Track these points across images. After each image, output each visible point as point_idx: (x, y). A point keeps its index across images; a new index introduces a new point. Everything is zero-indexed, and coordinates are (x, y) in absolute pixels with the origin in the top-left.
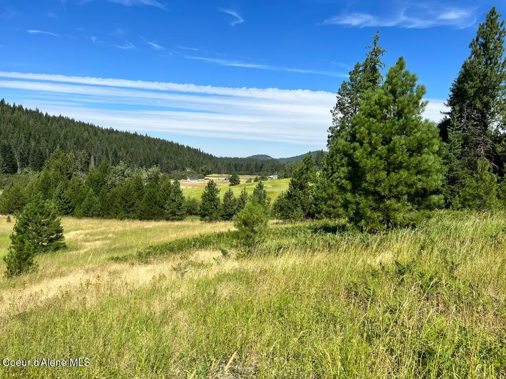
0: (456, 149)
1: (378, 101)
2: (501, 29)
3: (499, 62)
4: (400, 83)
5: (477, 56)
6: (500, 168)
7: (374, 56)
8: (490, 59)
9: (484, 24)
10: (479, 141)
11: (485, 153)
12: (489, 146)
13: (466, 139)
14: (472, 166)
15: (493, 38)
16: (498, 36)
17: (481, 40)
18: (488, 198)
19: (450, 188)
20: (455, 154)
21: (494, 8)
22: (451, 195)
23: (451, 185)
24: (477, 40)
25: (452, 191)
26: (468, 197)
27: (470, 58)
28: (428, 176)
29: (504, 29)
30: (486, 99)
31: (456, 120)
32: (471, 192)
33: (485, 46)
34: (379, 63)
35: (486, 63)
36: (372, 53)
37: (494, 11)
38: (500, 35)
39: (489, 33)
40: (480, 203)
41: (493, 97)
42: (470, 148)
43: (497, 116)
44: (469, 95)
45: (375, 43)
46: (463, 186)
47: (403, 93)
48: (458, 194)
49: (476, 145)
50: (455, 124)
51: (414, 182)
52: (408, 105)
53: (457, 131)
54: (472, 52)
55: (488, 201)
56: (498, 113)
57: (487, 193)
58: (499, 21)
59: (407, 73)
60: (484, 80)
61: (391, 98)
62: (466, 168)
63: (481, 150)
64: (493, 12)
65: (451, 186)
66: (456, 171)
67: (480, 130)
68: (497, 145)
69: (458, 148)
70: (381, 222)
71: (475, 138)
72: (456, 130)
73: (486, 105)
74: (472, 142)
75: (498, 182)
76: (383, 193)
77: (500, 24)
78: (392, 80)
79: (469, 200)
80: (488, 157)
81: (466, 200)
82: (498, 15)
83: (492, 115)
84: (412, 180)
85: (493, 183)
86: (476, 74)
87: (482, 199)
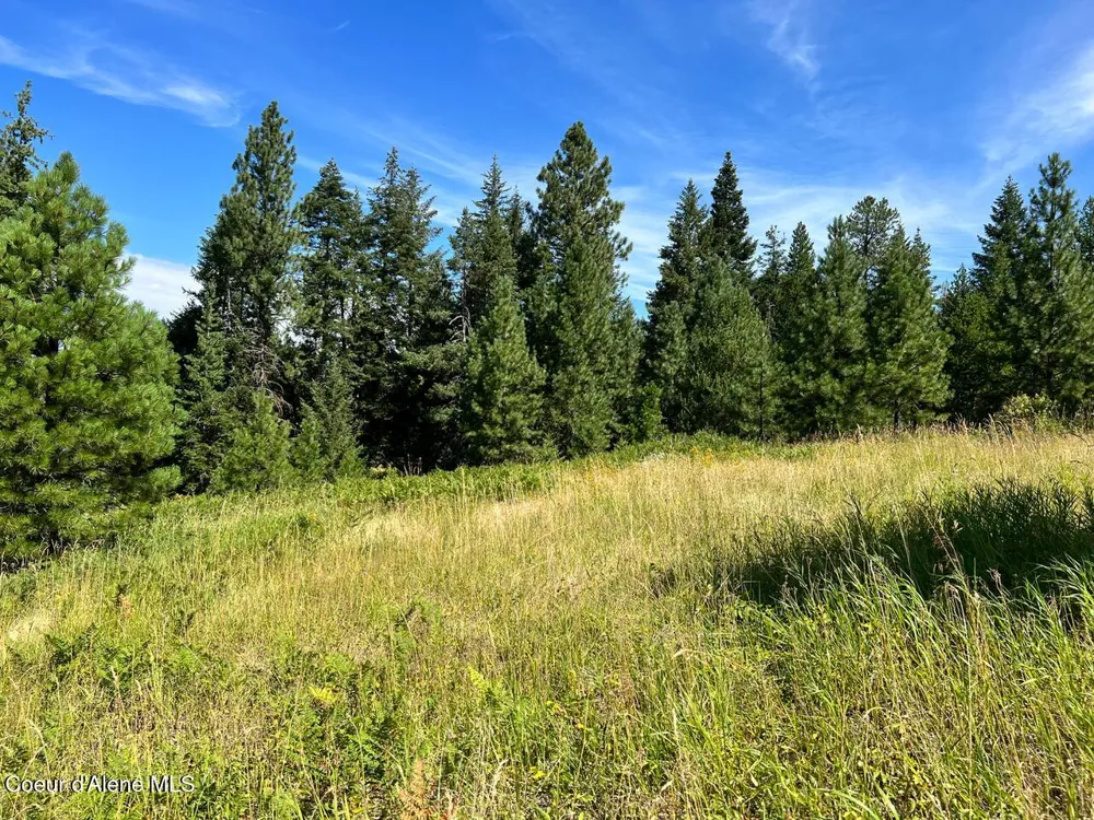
0: (214, 369)
1: (14, 246)
2: (289, 148)
3: (286, 209)
4: (66, 211)
5: (248, 189)
6: (295, 407)
7: (18, 139)
8: (271, 199)
9: (257, 129)
10: (256, 355)
11: (269, 379)
12: (273, 367)
13: (231, 350)
14: (244, 404)
15: (275, 161)
16: (283, 158)
17: (253, 158)
18: (274, 467)
19: (206, 449)
20: (210, 380)
21: (274, 104)
22: (207, 463)
23: (207, 442)
24: (247, 157)
25: (209, 455)
26: (237, 467)
27: (235, 189)
28: (143, 430)
29: (293, 148)
30: (266, 275)
31: (212, 309)
32: (243, 456)
33: (261, 171)
34: (31, 159)
35: (264, 205)
36: (13, 129)
37: (275, 109)
38: (287, 156)
39: (266, 150)
40: (260, 476)
41: (278, 273)
42: (240, 368)
43: (286, 310)
44: (234, 265)
45: (22, 110)
46: (230, 444)
47: (78, 237)
48: (220, 461)
49: (251, 363)
50: (210, 318)
51: (112, 442)
52: (93, 266)
53: (214, 333)
54: (238, 179)
55: (274, 473)
56: (288, 304)
57: (272, 457)
58: (284, 130)
59: (84, 193)
60: (261, 238)
61: (49, 244)
62: (234, 408)
63: (260, 374)
64: (273, 111)
65: (206, 445)
66: (216, 413)
67: (257, 333)
68: (287, 364)
69: (218, 368)
70: (29, 539)
71: (250, 348)
72: (213, 330)
73: (266, 287)
74: (243, 356)
75: (293, 434)
76: (35, 468)
77: (285, 138)
78: (46, 202)
79: (239, 472)
80: (273, 387)
81: (234, 472)
82: (282, 119)
83: (278, 306)
84: (108, 439)
85: (282, 438)
86: (245, 222)
87: (263, 468)
